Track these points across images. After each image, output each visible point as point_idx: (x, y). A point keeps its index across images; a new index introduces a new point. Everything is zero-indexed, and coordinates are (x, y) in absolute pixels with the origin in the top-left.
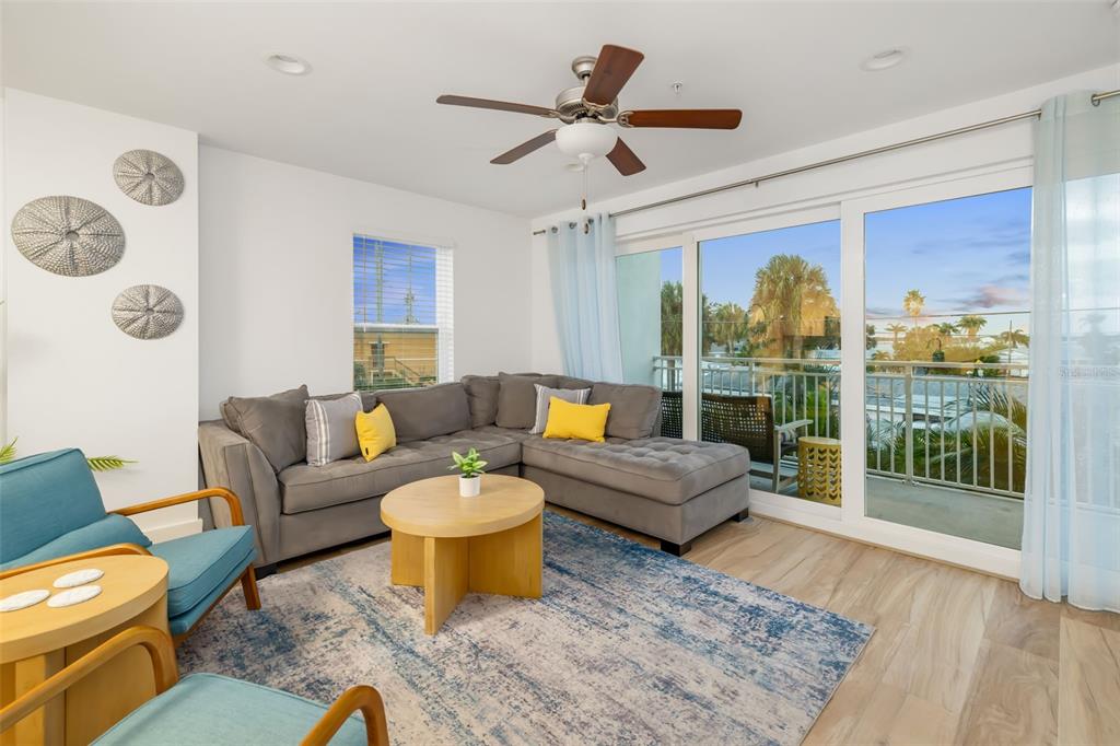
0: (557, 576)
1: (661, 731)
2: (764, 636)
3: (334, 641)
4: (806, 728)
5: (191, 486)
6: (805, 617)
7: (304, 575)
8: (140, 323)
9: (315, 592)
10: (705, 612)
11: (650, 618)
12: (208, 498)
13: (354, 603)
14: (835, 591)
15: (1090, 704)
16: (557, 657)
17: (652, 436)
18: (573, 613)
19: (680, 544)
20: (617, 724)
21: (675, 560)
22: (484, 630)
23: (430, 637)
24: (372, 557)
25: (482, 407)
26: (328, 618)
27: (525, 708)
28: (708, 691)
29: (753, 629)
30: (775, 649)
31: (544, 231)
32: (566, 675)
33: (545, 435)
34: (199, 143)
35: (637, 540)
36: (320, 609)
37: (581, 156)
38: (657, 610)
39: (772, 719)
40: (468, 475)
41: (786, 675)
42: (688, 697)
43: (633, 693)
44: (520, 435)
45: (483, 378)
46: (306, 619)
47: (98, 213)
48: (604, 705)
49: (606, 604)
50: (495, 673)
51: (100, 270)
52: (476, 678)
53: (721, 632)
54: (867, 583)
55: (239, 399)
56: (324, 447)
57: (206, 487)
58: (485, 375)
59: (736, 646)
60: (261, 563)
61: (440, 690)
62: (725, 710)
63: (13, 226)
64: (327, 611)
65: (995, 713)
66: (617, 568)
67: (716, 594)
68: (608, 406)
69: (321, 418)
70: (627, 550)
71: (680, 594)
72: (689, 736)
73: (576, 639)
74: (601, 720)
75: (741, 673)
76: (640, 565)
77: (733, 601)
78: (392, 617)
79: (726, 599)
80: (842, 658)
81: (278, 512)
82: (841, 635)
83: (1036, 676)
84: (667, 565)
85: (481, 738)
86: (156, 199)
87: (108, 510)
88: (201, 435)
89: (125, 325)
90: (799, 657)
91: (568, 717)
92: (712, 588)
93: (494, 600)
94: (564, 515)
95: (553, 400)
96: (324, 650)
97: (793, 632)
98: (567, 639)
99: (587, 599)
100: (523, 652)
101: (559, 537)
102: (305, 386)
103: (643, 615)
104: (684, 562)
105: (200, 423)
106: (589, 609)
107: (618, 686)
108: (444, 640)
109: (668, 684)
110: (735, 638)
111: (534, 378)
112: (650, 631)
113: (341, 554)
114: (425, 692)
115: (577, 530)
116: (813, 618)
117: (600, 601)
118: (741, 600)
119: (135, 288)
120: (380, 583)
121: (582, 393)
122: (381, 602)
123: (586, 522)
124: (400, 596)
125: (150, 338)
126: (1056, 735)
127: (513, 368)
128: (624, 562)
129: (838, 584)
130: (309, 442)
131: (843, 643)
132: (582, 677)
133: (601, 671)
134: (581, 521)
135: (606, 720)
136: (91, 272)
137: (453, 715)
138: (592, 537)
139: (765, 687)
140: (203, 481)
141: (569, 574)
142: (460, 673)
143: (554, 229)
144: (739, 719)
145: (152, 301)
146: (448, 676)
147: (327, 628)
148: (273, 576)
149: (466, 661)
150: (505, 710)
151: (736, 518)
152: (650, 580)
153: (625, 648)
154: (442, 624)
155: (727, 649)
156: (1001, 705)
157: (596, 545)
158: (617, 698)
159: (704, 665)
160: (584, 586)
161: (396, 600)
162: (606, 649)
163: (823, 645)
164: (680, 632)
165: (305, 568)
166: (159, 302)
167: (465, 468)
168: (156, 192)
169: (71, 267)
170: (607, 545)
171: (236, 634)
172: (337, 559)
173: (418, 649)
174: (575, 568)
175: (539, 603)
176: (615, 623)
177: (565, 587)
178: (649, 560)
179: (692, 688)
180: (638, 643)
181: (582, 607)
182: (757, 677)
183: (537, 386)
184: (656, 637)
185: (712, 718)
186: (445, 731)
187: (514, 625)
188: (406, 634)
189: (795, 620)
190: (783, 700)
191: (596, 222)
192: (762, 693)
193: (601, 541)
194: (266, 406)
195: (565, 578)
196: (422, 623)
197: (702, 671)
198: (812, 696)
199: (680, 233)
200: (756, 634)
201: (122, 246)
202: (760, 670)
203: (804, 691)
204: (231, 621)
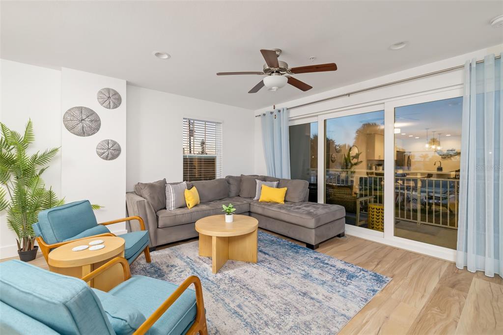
0: (263, 255)
1: (300, 309)
2: (345, 279)
3: (179, 274)
4: (358, 311)
5: (124, 216)
6: (363, 273)
7: (166, 251)
8: (106, 154)
9: (170, 257)
10: (322, 270)
11: (299, 271)
12: (129, 221)
13: (185, 262)
14: (378, 264)
15: (477, 308)
16: (262, 283)
17: (304, 201)
18: (269, 268)
19: (314, 244)
20: (284, 306)
21: (312, 251)
22: (234, 273)
23: (214, 275)
24: (191, 246)
25: (233, 189)
26: (176, 266)
27: (250, 299)
28: (320, 297)
29: (341, 277)
30: (349, 284)
31: (260, 115)
32: (266, 289)
33: (259, 201)
34: (127, 84)
35: (297, 243)
36: (173, 263)
37: (273, 88)
38: (303, 269)
39: (345, 307)
40: (229, 214)
41: (352, 293)
42: (312, 298)
43: (291, 296)
44: (249, 200)
45: (234, 177)
46: (168, 266)
47: (92, 113)
48: (280, 300)
49: (282, 266)
50: (239, 287)
51: (92, 134)
52: (231, 289)
53: (328, 277)
54: (391, 262)
55: (142, 183)
56: (173, 203)
57: (128, 216)
58: (236, 176)
59: (333, 282)
60: (150, 246)
61: (218, 292)
62: (327, 304)
63: (64, 118)
64: (176, 264)
65: (436, 310)
66: (287, 253)
67: (327, 264)
68: (286, 188)
69: (172, 191)
70: (292, 247)
71: (312, 264)
72: (312, 311)
73: (270, 277)
74: (278, 304)
75: (334, 292)
76: (297, 252)
77: (334, 267)
78: (200, 267)
79: (331, 266)
80: (376, 288)
81: (156, 227)
82: (377, 280)
83: (457, 298)
84: (308, 252)
85: (233, 308)
86: (111, 107)
87: (98, 223)
88: (127, 198)
89: (100, 155)
90: (359, 287)
91: (266, 303)
92: (326, 262)
93: (239, 263)
94: (267, 233)
95: (263, 186)
96: (175, 277)
97: (357, 279)
98: (267, 278)
99: (275, 264)
100: (249, 281)
101: (265, 241)
102: (165, 179)
103: (297, 270)
104: (316, 252)
105: (127, 193)
106: (276, 267)
107: (285, 294)
108: (219, 276)
109: (305, 294)
110: (333, 280)
111: (255, 177)
112: (299, 276)
113: (179, 244)
114: (213, 292)
115: (272, 239)
116: (366, 274)
117: (280, 265)
118: (337, 267)
119: (104, 141)
120: (194, 255)
121: (275, 183)
122: (195, 262)
123: (277, 236)
124: (202, 260)
125: (109, 160)
126: (459, 318)
127: (247, 173)
128: (291, 251)
129: (380, 262)
130: (167, 201)
131: (377, 283)
132: (271, 290)
133: (279, 288)
134: (274, 235)
135: (280, 304)
136: (89, 135)
137: (223, 300)
138: (278, 241)
139: (343, 297)
140: (128, 215)
141: (268, 255)
142: (225, 287)
143: (264, 115)
144: (332, 307)
145: (110, 145)
146: (221, 287)
147: (176, 270)
148: (154, 252)
149: (228, 283)
150: (242, 299)
151: (339, 236)
152: (301, 258)
153: (289, 281)
154: (218, 270)
155: (329, 283)
156: (439, 307)
157: (280, 245)
158: (284, 298)
159: (320, 288)
160: (274, 259)
161: (201, 261)
162: (282, 281)
163: (369, 283)
164: (311, 276)
165: (166, 249)
166: (112, 146)
167: (227, 211)
168: (112, 104)
169: (83, 133)
170: (284, 245)
171: (143, 270)
172: (178, 246)
173: (209, 278)
174: (271, 253)
175: (256, 265)
176: (286, 273)
177: (266, 259)
178: (301, 251)
179: (314, 296)
180: (294, 280)
181: (272, 267)
182: (340, 293)
183: (257, 180)
184: (301, 278)
185: (321, 306)
186: (220, 305)
187: (246, 272)
188: (205, 273)
189: (359, 274)
190: (350, 301)
191: (282, 112)
192: (342, 299)
193: (282, 243)
194: (151, 186)
195: (267, 256)
196: (211, 269)
197: (319, 290)
198: (361, 300)
199: (317, 116)
200: (342, 278)
201: (99, 125)
202: (342, 291)
203: (358, 299)
204: (141, 266)
